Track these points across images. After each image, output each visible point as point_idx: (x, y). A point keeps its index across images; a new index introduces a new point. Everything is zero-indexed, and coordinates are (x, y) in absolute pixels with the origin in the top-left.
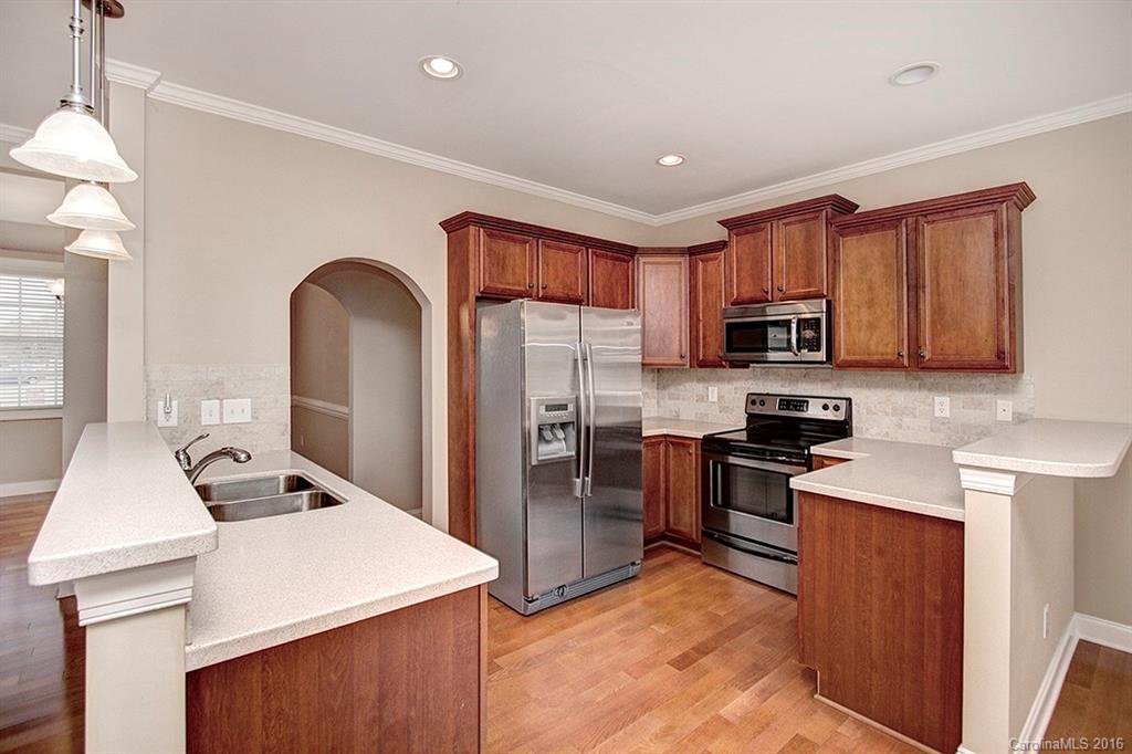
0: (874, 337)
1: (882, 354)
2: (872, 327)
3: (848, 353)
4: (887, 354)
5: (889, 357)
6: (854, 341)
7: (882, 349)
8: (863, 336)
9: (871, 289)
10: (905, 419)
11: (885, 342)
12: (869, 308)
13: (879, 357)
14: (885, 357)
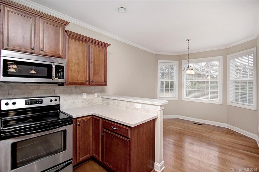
0: (79, 75)
1: (81, 81)
2: (78, 72)
3: (71, 80)
4: (83, 81)
5: (83, 82)
6: (73, 76)
7: (81, 79)
8: (76, 74)
9: (78, 59)
10: (75, 100)
11: (82, 77)
12: (78, 65)
13: (81, 82)
14: (82, 81)
